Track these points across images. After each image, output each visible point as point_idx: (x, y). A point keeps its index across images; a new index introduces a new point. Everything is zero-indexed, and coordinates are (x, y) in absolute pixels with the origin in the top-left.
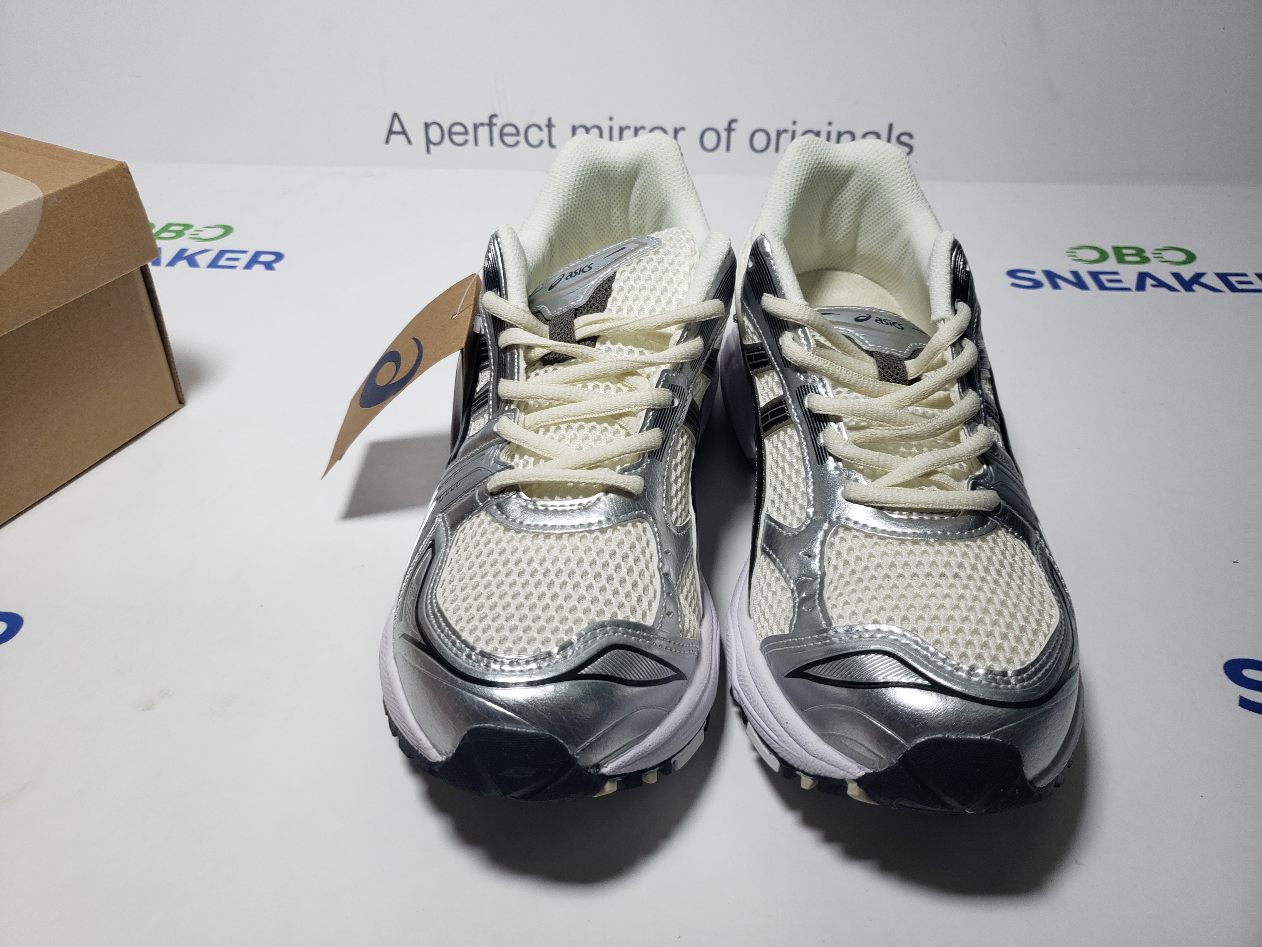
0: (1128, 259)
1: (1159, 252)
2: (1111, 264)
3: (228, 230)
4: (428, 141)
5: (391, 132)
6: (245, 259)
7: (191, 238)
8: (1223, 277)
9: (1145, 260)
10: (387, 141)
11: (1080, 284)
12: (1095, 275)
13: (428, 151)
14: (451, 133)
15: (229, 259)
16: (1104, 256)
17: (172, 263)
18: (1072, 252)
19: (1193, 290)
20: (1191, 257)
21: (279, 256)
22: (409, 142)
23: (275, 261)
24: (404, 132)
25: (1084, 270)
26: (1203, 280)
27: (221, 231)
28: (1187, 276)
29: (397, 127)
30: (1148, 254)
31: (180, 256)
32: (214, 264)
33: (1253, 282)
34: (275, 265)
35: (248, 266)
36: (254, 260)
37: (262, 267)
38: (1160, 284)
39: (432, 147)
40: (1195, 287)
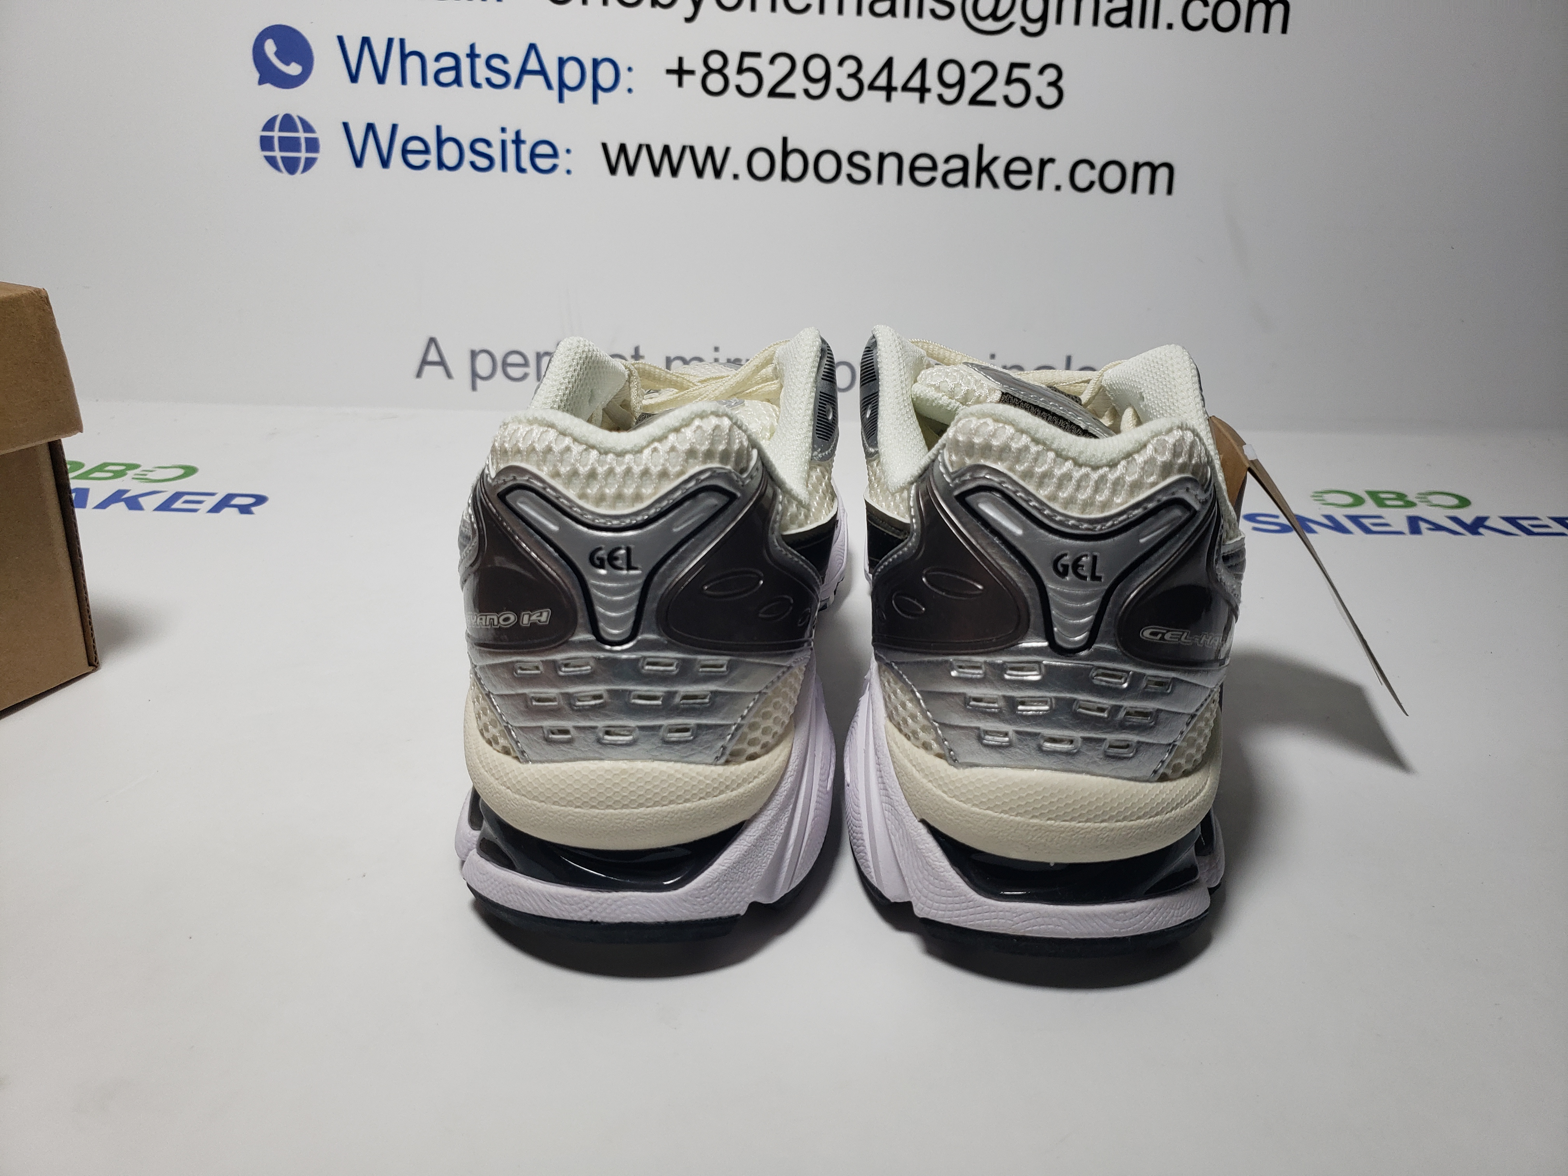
0: (1388, 503)
1: (1424, 496)
2: (1369, 508)
3: (189, 471)
4: (475, 375)
5: (425, 362)
6: (211, 502)
7: (133, 478)
8: (1512, 521)
9: (1410, 504)
10: (419, 375)
11: (1338, 527)
12: (1354, 519)
13: (474, 388)
14: (505, 364)
15: (186, 502)
16: (1358, 501)
17: (103, 505)
18: (1319, 496)
19: (1479, 534)
20: (1464, 502)
21: (260, 500)
22: (449, 375)
23: (254, 504)
24: (442, 363)
25: (1340, 515)
26: (1487, 523)
27: (181, 472)
28: (1468, 520)
29: (433, 356)
30: (1411, 498)
31: (117, 497)
32: (165, 506)
33: (1550, 525)
34: (254, 509)
35: (216, 509)
36: (226, 502)
37: (236, 510)
38: (1438, 527)
39: (479, 382)
40: (1481, 530)
